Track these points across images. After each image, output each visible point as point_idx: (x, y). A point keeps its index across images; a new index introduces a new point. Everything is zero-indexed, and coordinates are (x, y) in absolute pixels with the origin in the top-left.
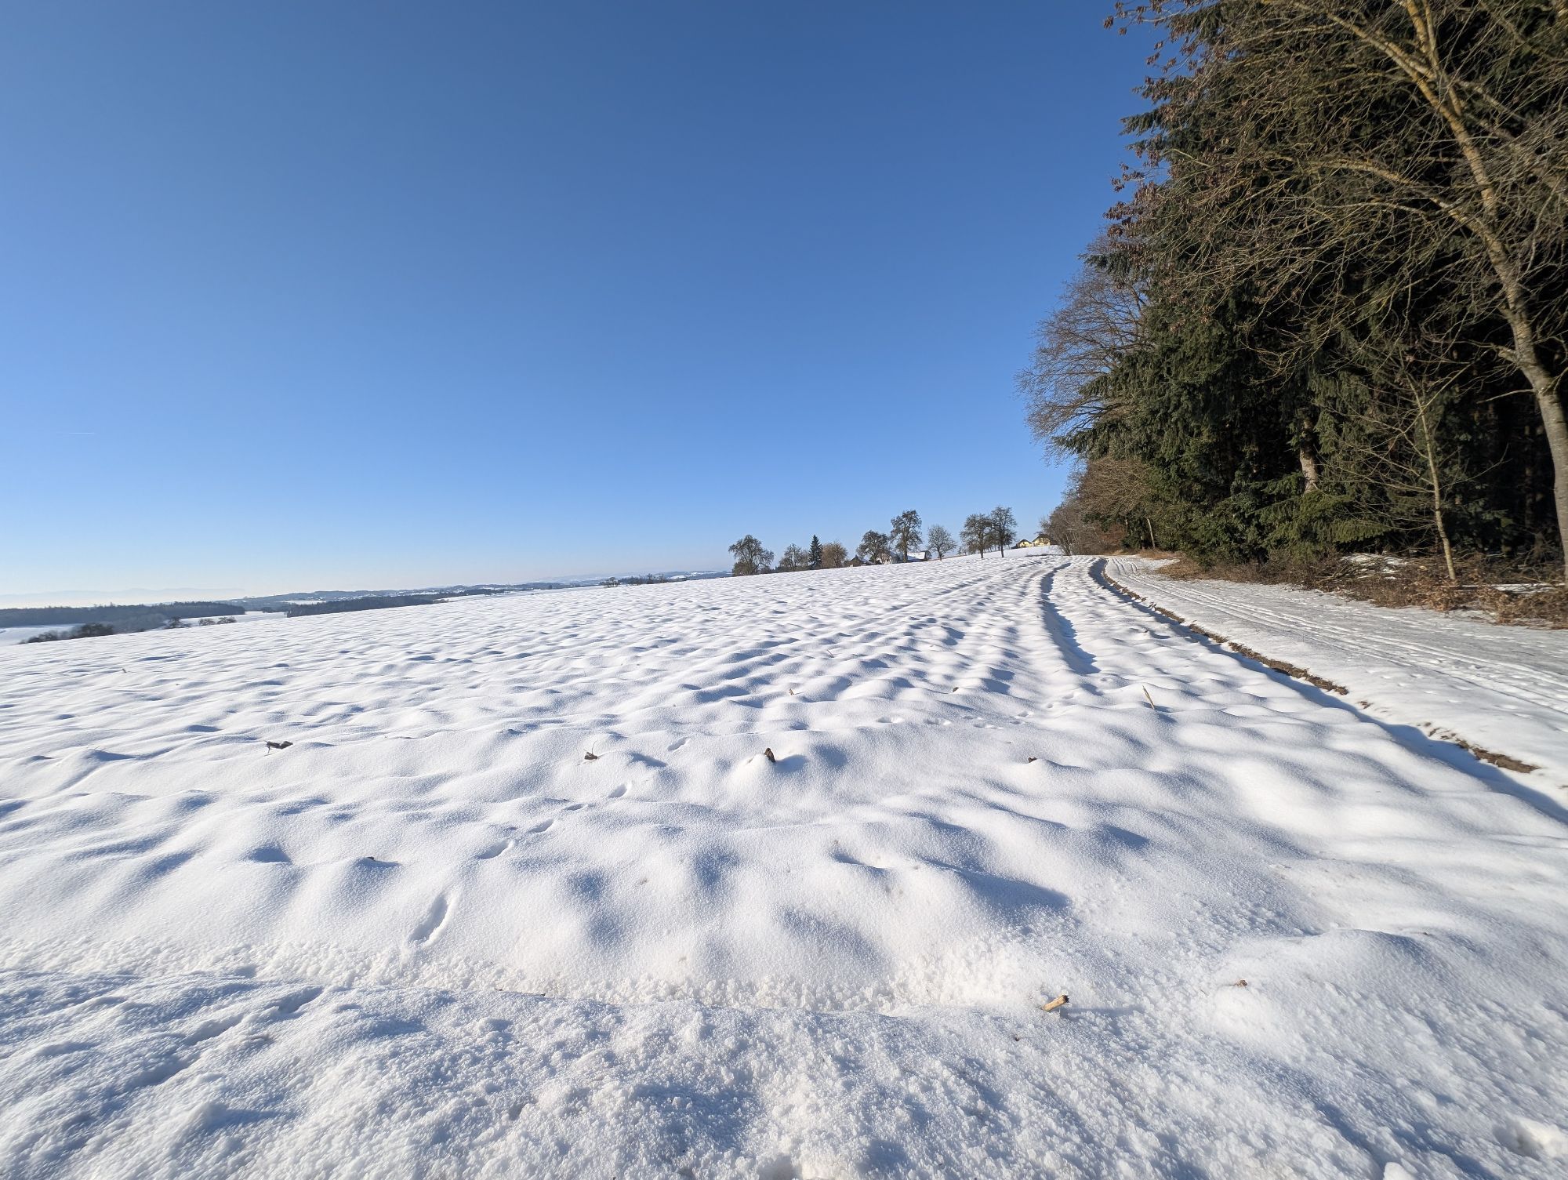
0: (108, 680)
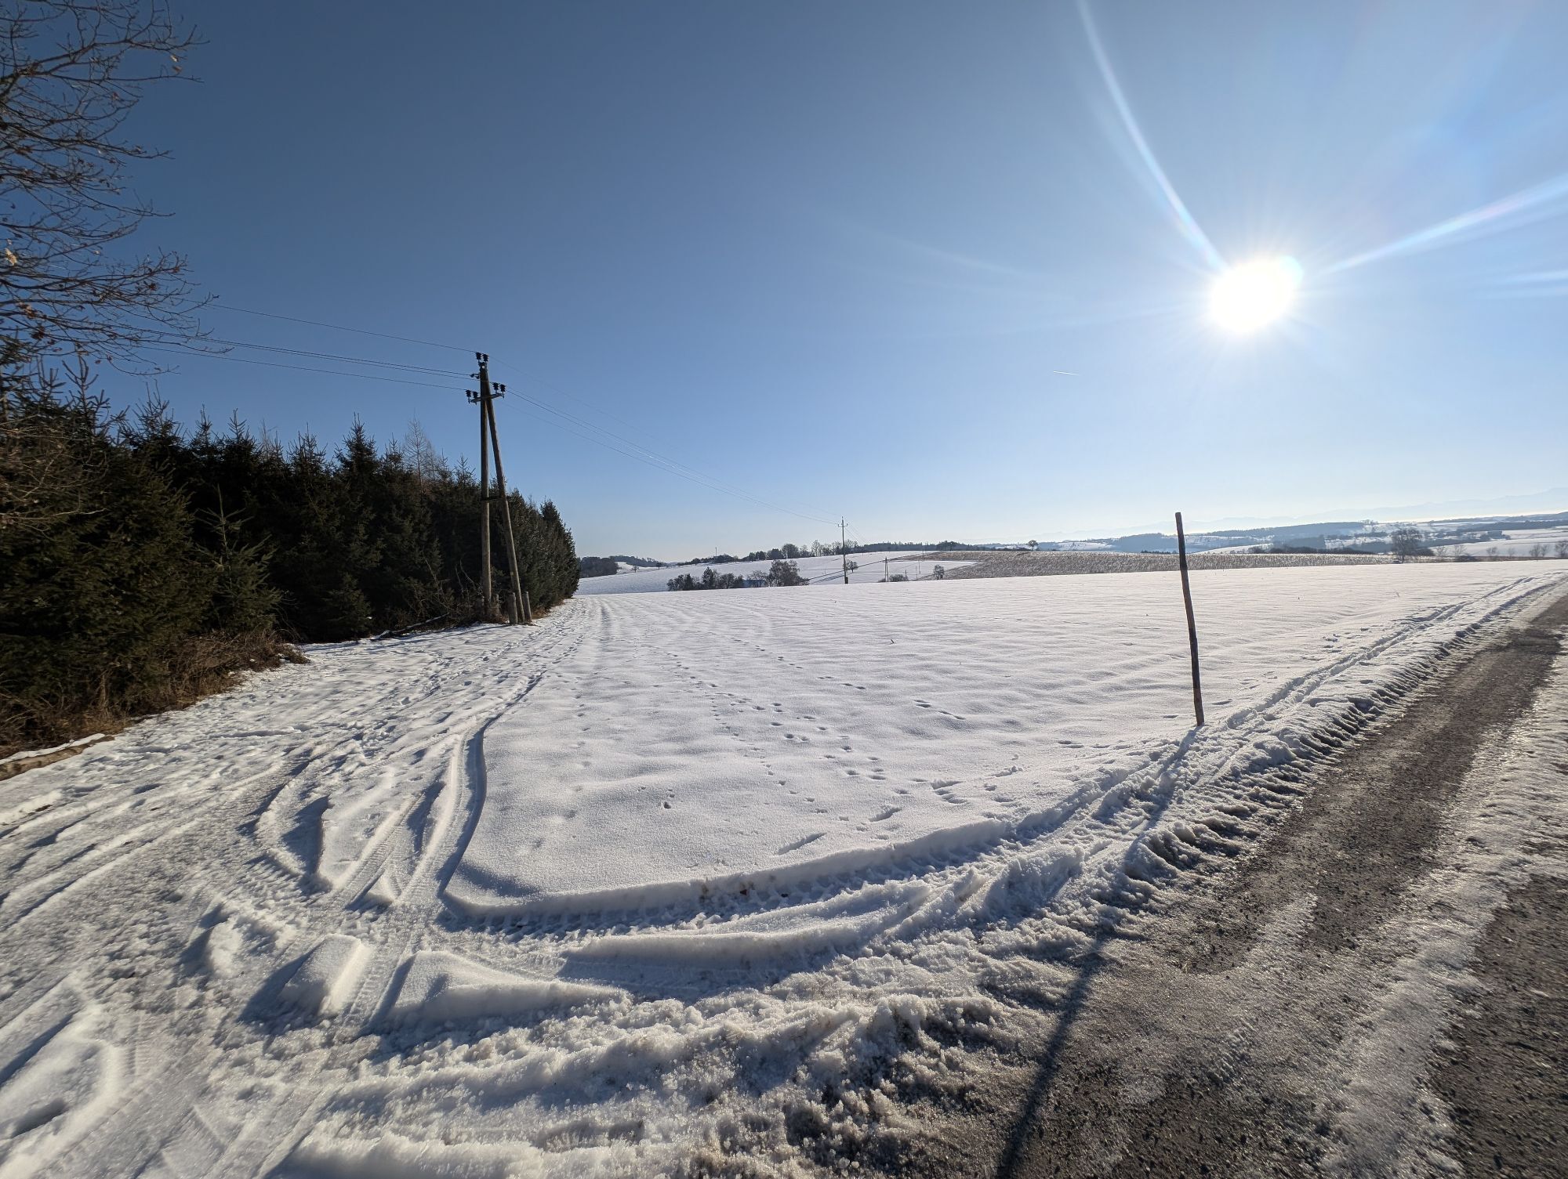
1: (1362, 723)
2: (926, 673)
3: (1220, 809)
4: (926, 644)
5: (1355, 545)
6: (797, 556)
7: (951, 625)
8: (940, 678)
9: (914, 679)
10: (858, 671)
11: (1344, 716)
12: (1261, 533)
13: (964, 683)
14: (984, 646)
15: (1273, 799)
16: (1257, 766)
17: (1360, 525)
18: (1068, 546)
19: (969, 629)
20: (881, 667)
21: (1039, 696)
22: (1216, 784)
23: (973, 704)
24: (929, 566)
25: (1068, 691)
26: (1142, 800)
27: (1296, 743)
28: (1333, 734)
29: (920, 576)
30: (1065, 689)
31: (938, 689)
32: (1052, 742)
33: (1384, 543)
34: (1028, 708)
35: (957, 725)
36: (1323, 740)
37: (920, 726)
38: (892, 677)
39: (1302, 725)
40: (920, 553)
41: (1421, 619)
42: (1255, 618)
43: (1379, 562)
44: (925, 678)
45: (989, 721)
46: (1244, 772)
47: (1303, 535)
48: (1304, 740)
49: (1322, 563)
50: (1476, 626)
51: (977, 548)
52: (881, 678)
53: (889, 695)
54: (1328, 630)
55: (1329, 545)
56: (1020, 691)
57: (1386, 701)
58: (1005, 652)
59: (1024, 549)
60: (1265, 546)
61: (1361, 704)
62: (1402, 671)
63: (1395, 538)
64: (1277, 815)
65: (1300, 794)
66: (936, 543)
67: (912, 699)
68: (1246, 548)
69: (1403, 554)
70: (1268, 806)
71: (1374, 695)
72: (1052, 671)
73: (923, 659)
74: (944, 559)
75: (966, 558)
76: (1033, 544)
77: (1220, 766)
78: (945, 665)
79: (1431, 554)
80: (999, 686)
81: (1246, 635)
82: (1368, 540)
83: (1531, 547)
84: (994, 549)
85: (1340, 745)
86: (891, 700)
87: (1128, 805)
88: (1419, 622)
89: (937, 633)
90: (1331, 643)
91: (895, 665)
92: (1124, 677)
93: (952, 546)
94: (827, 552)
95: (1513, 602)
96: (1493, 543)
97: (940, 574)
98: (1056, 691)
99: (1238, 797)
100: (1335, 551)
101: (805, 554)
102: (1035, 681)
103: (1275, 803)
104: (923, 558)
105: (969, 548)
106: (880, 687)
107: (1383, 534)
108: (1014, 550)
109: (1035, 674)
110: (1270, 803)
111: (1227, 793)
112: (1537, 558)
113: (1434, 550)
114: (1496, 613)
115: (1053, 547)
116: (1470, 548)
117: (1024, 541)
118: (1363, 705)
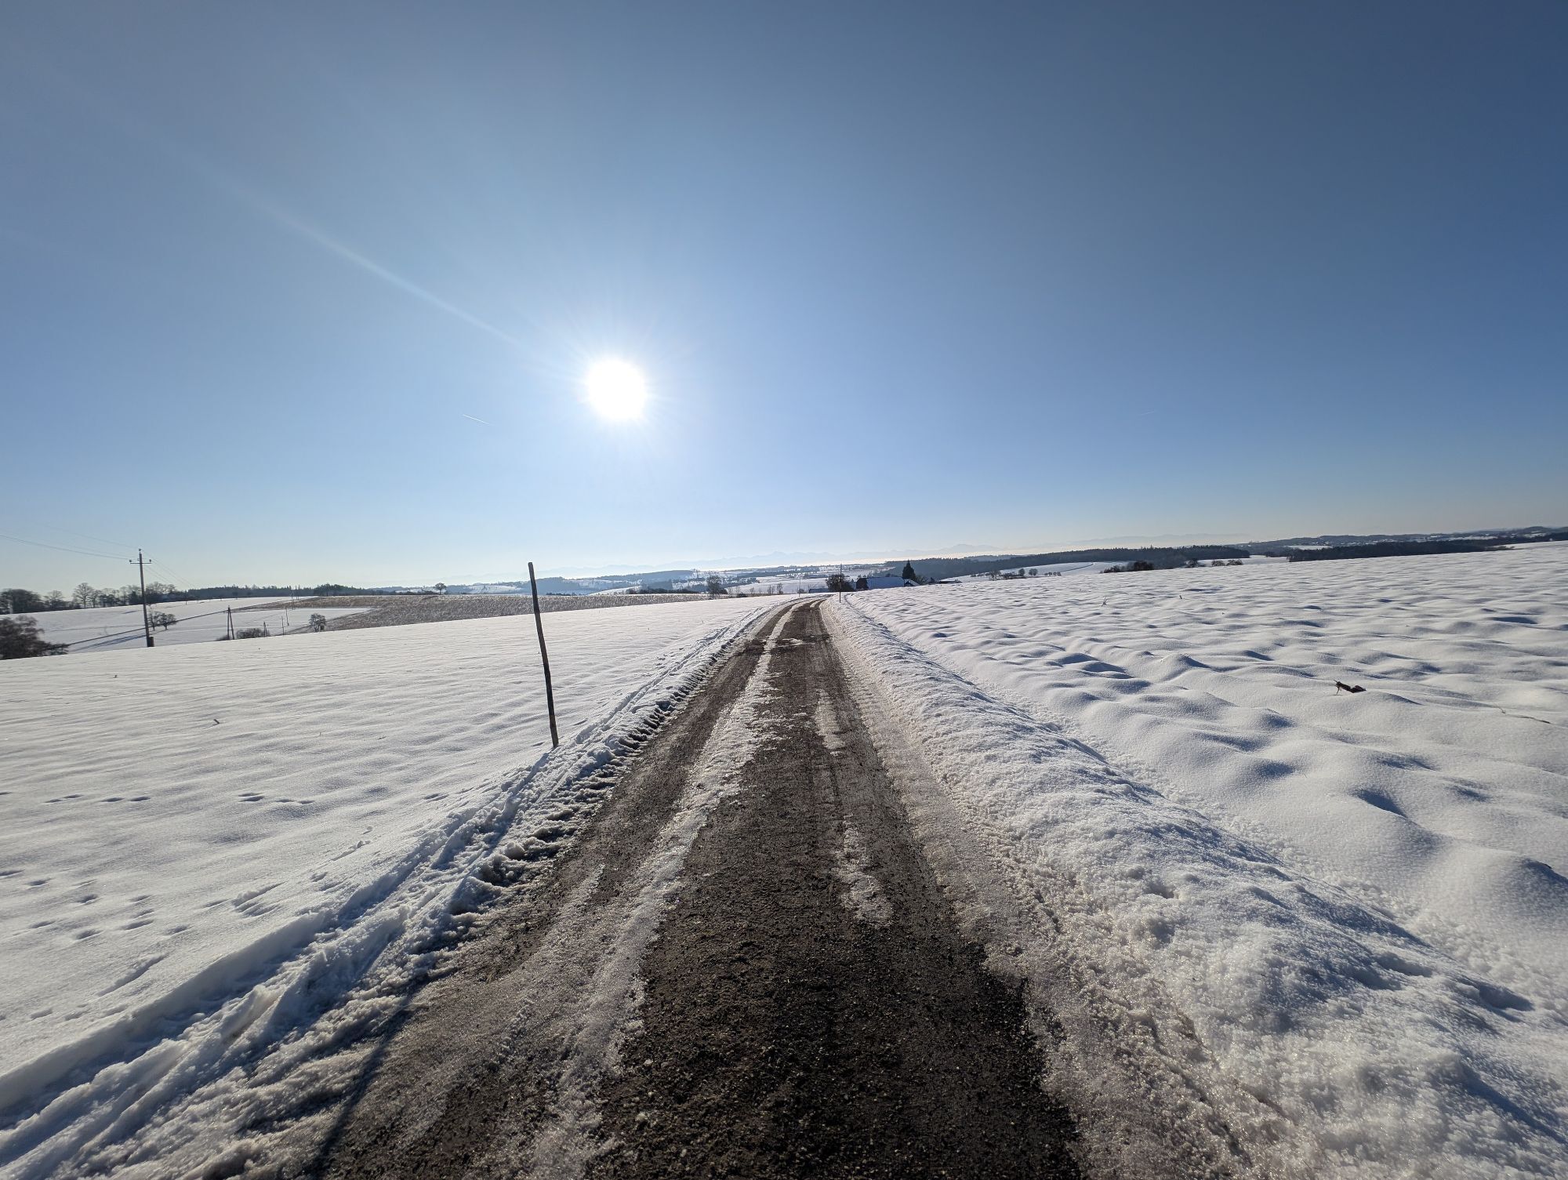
0: (1170, 603)
1: (662, 719)
2: (264, 755)
3: (550, 818)
4: (273, 717)
5: (689, 587)
6: (39, 607)
7: (317, 688)
8: (287, 758)
9: (245, 767)
10: (140, 775)
11: (652, 717)
12: (633, 578)
13: (324, 756)
14: (358, 708)
15: (593, 795)
16: (586, 771)
17: (690, 573)
18: (479, 589)
19: (342, 690)
20: (188, 761)
21: (416, 753)
22: (553, 796)
23: (329, 781)
24: (304, 616)
25: (448, 741)
26: (484, 833)
27: (617, 745)
28: (643, 732)
29: (287, 629)
30: (447, 739)
31: (280, 772)
32: (417, 800)
33: (702, 586)
34: (400, 769)
35: (297, 814)
36: (635, 738)
37: (238, 828)
38: (207, 771)
39: (623, 730)
40: (288, 599)
41: (710, 639)
42: (618, 647)
43: (702, 599)
44: (267, 762)
45: (347, 796)
46: (575, 780)
47: (659, 580)
48: (622, 741)
49: (672, 600)
50: (732, 641)
51: (372, 592)
52: (184, 777)
53: (195, 798)
54: (660, 653)
55: (675, 587)
56: (394, 751)
57: (679, 700)
58: (385, 711)
59: (431, 593)
60: (637, 588)
61: (663, 705)
62: (690, 677)
63: (709, 582)
64: (593, 808)
65: (612, 785)
66: (314, 587)
67: (235, 796)
68: (625, 589)
69: (713, 593)
70: (588, 802)
71: (672, 697)
72: (436, 722)
73: (266, 737)
74: (325, 606)
75: (357, 604)
76: (441, 587)
77: (557, 780)
78: (297, 739)
79: (725, 593)
80: (369, 751)
81: (610, 662)
82: (696, 583)
83: (767, 588)
84: (394, 593)
85: (646, 739)
86: (197, 804)
87: (470, 842)
88: (708, 640)
89: (295, 700)
90: (661, 662)
91: (215, 753)
92: (508, 715)
93: (337, 590)
94: (109, 601)
95: (751, 623)
96: (753, 585)
97: (319, 625)
98: (437, 744)
99: (567, 803)
100: (678, 592)
101: (57, 605)
102: (416, 737)
103: (593, 799)
104: (293, 606)
105: (360, 592)
106: (180, 789)
107: (703, 579)
108: (419, 594)
109: (417, 729)
110: (590, 799)
111: (560, 801)
112: (770, 595)
113: (727, 590)
114: (742, 631)
115: (463, 590)
116: (744, 589)
117: (430, 584)
118: (664, 706)
